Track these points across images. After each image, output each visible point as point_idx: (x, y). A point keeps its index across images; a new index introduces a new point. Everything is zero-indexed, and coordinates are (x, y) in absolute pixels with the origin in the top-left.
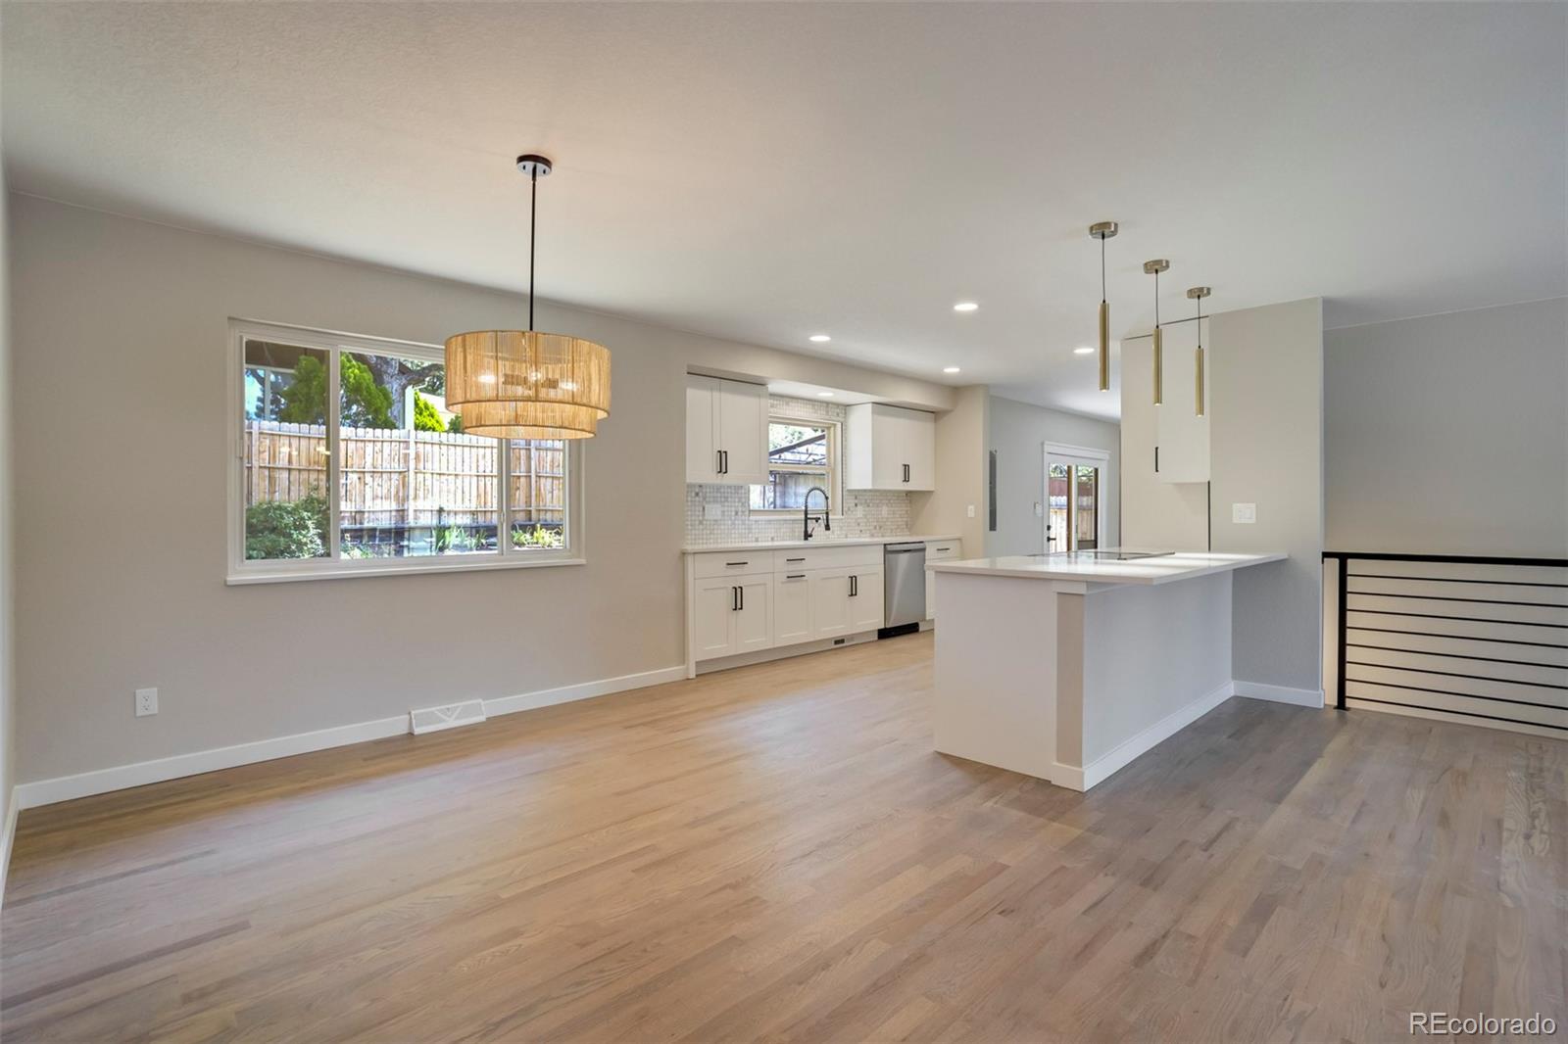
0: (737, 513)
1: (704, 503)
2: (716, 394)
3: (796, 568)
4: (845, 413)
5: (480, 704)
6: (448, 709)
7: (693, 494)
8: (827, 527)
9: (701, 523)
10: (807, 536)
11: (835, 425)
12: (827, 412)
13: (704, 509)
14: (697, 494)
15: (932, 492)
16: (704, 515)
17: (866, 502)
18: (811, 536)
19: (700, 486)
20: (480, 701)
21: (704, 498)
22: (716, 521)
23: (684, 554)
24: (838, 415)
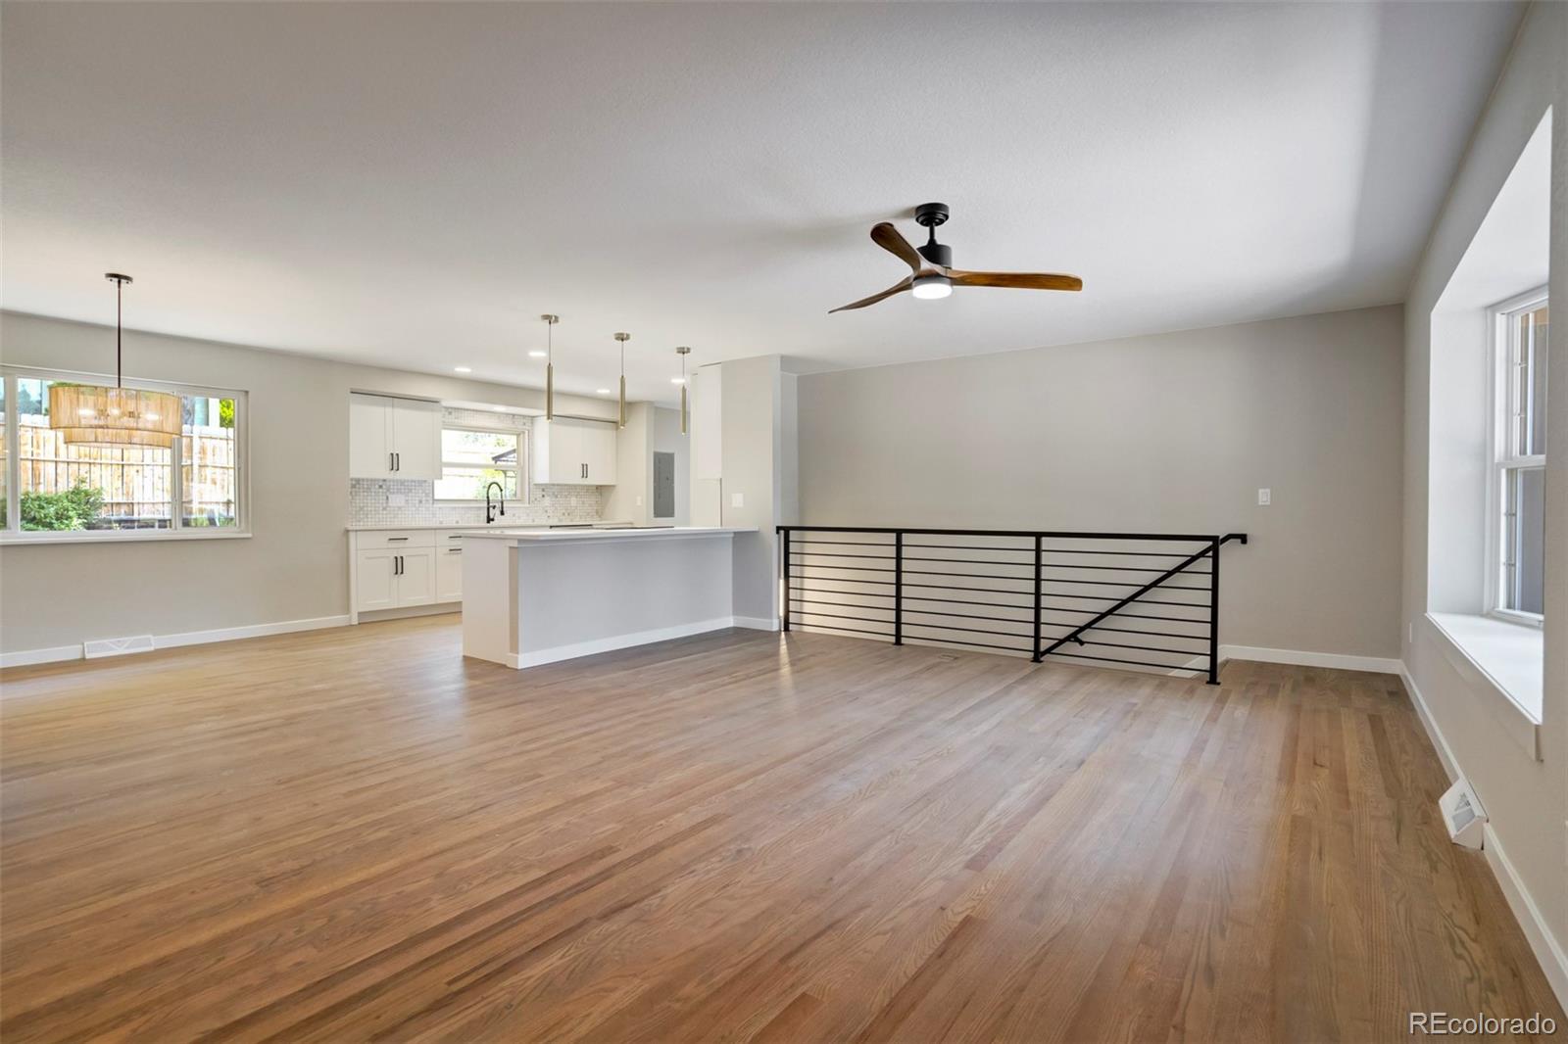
0: (421, 502)
1: (388, 494)
2: (389, 410)
3: (456, 543)
4: (532, 423)
5: (149, 640)
6: (119, 641)
7: (377, 486)
8: (502, 513)
9: (384, 509)
10: (489, 520)
11: (524, 433)
12: (514, 422)
13: (387, 498)
14: (381, 487)
15: (614, 486)
16: (387, 503)
17: (553, 494)
18: (493, 520)
19: (384, 480)
20: (150, 636)
21: (388, 490)
22: (400, 508)
23: (347, 531)
24: (525, 424)
